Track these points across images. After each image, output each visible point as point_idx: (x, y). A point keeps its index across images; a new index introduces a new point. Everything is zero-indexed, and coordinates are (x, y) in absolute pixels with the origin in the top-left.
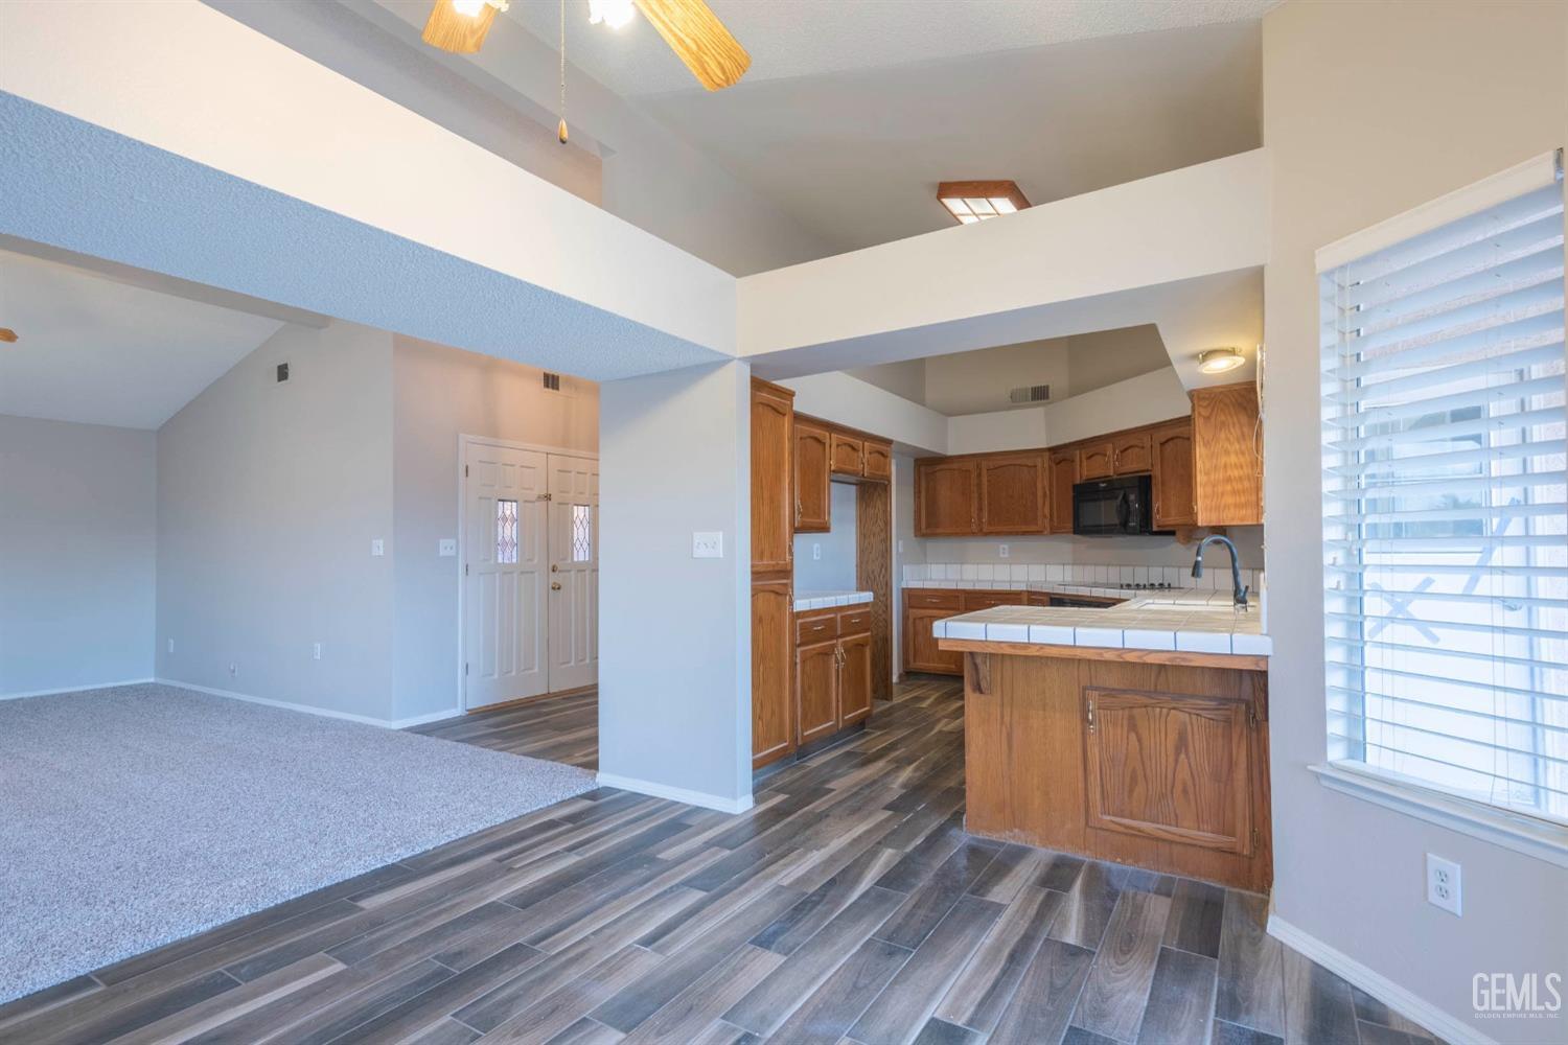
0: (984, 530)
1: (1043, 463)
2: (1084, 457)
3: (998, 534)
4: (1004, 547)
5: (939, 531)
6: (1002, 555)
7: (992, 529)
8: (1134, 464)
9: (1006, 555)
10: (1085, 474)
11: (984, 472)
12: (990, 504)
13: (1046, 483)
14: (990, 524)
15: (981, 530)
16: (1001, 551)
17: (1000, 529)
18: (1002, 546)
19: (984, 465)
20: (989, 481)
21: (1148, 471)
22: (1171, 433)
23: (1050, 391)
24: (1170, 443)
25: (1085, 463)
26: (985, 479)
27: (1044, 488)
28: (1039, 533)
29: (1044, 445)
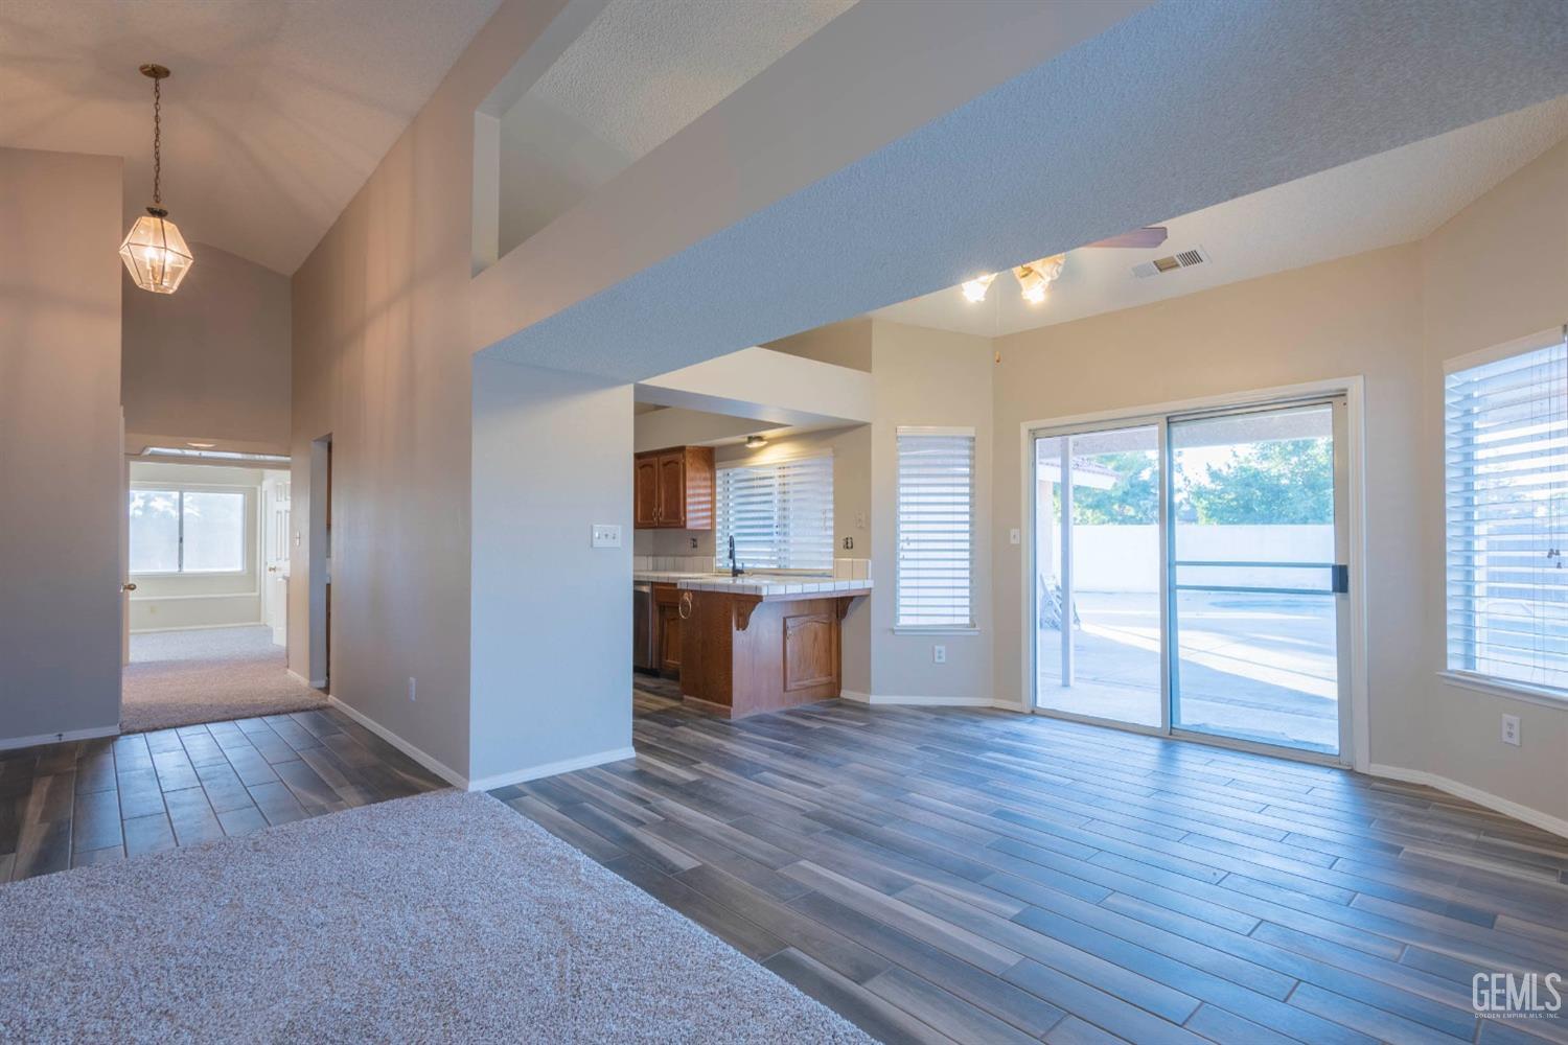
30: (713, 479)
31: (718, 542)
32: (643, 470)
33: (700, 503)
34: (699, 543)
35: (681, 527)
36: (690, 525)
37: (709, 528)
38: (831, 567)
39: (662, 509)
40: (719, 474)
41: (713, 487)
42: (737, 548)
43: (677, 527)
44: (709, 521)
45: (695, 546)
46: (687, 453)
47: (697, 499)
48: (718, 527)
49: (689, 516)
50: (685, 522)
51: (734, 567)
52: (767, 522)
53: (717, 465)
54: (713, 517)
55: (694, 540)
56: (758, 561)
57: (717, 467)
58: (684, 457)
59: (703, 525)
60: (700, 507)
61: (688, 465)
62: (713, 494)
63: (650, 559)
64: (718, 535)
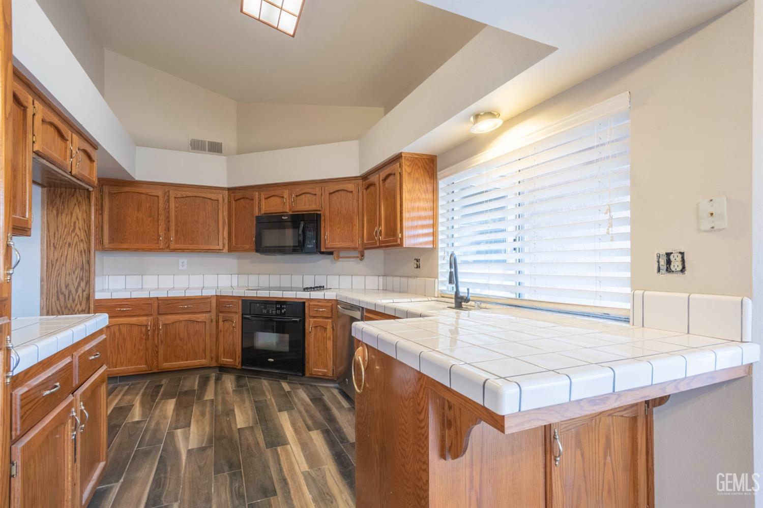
0: (172, 247)
1: (222, 197)
2: (263, 197)
3: (183, 250)
4: (183, 261)
5: (125, 246)
6: (181, 267)
7: (177, 246)
8: (305, 205)
9: (185, 267)
10: (264, 210)
11: (172, 200)
12: (176, 226)
13: (226, 214)
14: (176, 242)
15: (168, 247)
16: (180, 264)
17: (185, 246)
18: (181, 261)
19: (173, 194)
20: (176, 207)
21: (319, 211)
22: (338, 187)
23: (223, 147)
24: (336, 193)
25: (263, 202)
26: (172, 205)
27: (223, 217)
28: (218, 251)
29: (225, 185)
30: (435, 191)
31: (440, 262)
32: (369, 190)
33: (420, 218)
34: (421, 263)
35: (398, 245)
36: (407, 243)
37: (431, 246)
38: (628, 306)
39: (383, 228)
40: (442, 184)
41: (435, 200)
42: (460, 270)
43: (394, 246)
44: (431, 239)
45: (418, 267)
46: (403, 160)
47: (415, 214)
48: (441, 245)
49: (406, 233)
50: (402, 239)
51: (457, 293)
52: (499, 236)
53: (440, 174)
54: (434, 234)
55: (418, 260)
56: (487, 286)
57: (439, 177)
58: (401, 166)
59: (421, 244)
60: (420, 223)
61: (405, 175)
62: (434, 209)
63: (381, 279)
64: (441, 254)
